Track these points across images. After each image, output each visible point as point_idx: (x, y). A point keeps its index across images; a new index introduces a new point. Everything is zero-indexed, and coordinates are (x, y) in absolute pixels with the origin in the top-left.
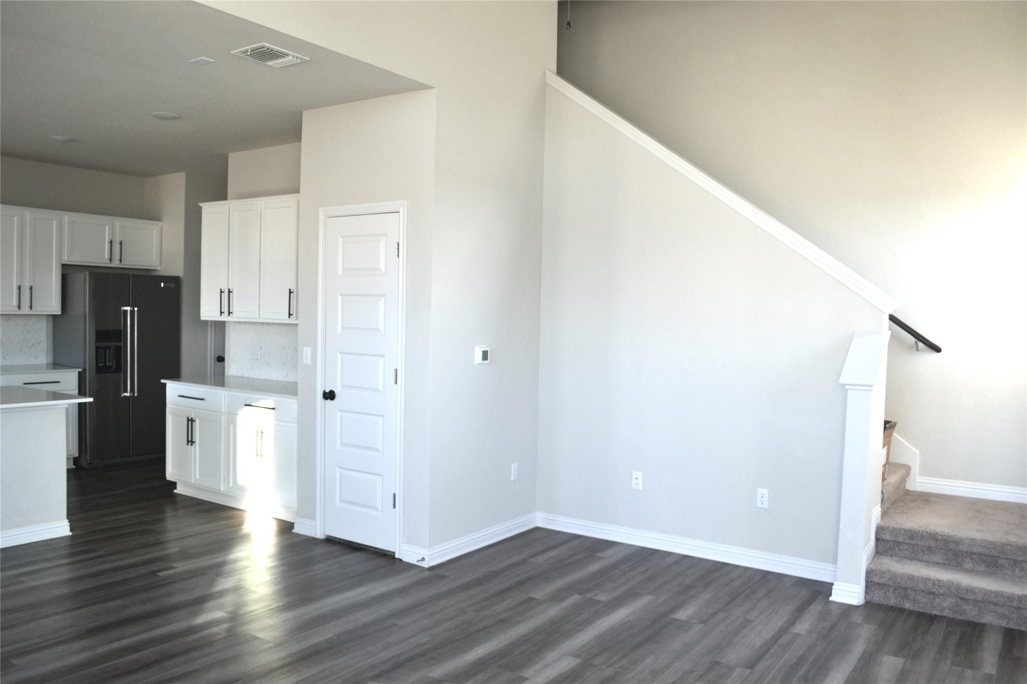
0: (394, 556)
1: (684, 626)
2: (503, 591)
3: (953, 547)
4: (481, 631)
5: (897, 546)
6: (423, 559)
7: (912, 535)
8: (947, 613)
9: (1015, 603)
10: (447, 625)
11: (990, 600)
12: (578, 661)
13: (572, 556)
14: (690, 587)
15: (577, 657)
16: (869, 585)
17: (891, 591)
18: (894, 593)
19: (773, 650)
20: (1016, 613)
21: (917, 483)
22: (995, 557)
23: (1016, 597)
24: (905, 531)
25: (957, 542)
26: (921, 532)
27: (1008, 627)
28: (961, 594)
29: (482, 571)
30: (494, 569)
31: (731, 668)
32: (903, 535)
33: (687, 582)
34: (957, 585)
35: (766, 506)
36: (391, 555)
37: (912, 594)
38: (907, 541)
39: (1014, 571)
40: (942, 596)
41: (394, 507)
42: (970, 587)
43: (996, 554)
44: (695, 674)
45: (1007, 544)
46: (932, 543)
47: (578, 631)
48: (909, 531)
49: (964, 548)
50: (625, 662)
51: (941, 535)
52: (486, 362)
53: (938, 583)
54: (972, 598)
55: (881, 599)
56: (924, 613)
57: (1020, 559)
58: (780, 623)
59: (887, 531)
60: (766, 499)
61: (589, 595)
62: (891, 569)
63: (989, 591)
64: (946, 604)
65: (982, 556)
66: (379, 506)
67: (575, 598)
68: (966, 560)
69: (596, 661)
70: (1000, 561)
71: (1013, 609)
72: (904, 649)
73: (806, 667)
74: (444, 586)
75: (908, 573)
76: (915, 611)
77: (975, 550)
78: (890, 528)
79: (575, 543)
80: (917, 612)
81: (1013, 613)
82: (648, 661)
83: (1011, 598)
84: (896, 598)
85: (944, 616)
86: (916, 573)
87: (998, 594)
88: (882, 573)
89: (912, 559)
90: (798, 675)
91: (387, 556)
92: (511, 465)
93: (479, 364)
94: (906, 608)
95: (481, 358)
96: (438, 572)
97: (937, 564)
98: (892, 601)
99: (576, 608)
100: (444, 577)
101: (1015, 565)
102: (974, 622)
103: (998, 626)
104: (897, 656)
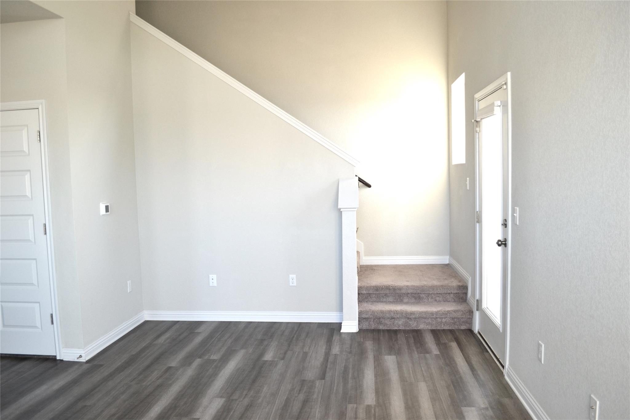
0: (56, 358)
1: (272, 364)
2: (148, 367)
3: (398, 291)
4: (149, 396)
5: (369, 296)
6: (81, 356)
7: (377, 288)
8: (402, 328)
9: (434, 316)
10: (123, 397)
11: (422, 316)
12: (223, 400)
13: (180, 335)
14: (262, 341)
15: (221, 397)
16: (361, 320)
17: (372, 321)
18: (373, 322)
19: (328, 366)
20: (435, 321)
21: (364, 261)
22: (419, 293)
23: (435, 313)
24: (373, 287)
25: (400, 289)
26: (381, 286)
27: (432, 329)
28: (408, 316)
29: (125, 357)
30: (134, 353)
31: (313, 382)
32: (372, 289)
33: (259, 337)
34: (406, 311)
35: (295, 284)
36: (52, 359)
37: (383, 321)
38: (374, 292)
39: (428, 299)
40: (398, 319)
41: (52, 323)
42: (412, 311)
43: (420, 292)
44: (296, 390)
45: (424, 286)
46: (387, 292)
47: (213, 381)
48: (376, 286)
49: (403, 291)
50: (252, 393)
51: (392, 286)
52: (108, 213)
53: (396, 312)
54: (413, 317)
55: (367, 326)
56: (390, 330)
57: (431, 293)
58: (323, 351)
59: (364, 289)
60: (295, 281)
61: (206, 357)
62: (371, 309)
63: (422, 312)
64: (400, 323)
65: (412, 294)
66: (38, 324)
67: (197, 362)
68: (405, 297)
69: (235, 397)
70: (421, 296)
71: (433, 319)
72: (391, 350)
73: (351, 371)
74: (105, 372)
75: (380, 310)
76: (385, 330)
77: (409, 292)
78: (365, 286)
79: (177, 326)
80: (387, 330)
81: (433, 321)
82: (265, 389)
83: (432, 314)
84: (375, 324)
85: (400, 329)
86: (384, 309)
87: (426, 313)
88: (367, 312)
89: (378, 302)
90: (350, 377)
91: (51, 360)
92: (127, 282)
93: (104, 215)
94: (380, 329)
95: (105, 212)
96: (96, 363)
97: (390, 302)
98: (373, 327)
99: (202, 368)
100: (102, 366)
101: (428, 296)
102: (415, 330)
103: (427, 329)
104: (391, 355)
